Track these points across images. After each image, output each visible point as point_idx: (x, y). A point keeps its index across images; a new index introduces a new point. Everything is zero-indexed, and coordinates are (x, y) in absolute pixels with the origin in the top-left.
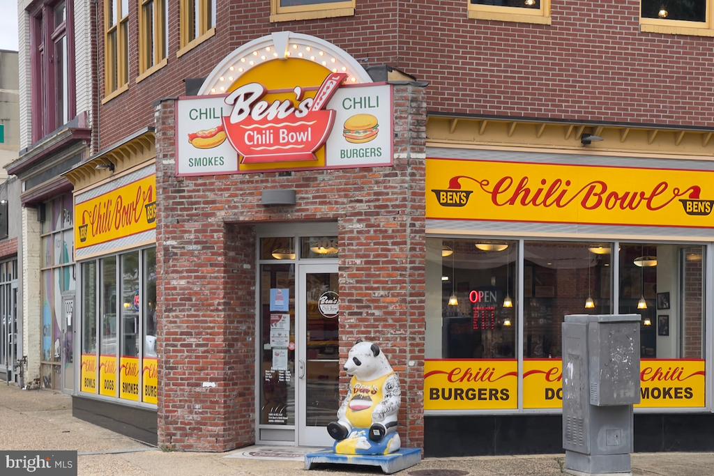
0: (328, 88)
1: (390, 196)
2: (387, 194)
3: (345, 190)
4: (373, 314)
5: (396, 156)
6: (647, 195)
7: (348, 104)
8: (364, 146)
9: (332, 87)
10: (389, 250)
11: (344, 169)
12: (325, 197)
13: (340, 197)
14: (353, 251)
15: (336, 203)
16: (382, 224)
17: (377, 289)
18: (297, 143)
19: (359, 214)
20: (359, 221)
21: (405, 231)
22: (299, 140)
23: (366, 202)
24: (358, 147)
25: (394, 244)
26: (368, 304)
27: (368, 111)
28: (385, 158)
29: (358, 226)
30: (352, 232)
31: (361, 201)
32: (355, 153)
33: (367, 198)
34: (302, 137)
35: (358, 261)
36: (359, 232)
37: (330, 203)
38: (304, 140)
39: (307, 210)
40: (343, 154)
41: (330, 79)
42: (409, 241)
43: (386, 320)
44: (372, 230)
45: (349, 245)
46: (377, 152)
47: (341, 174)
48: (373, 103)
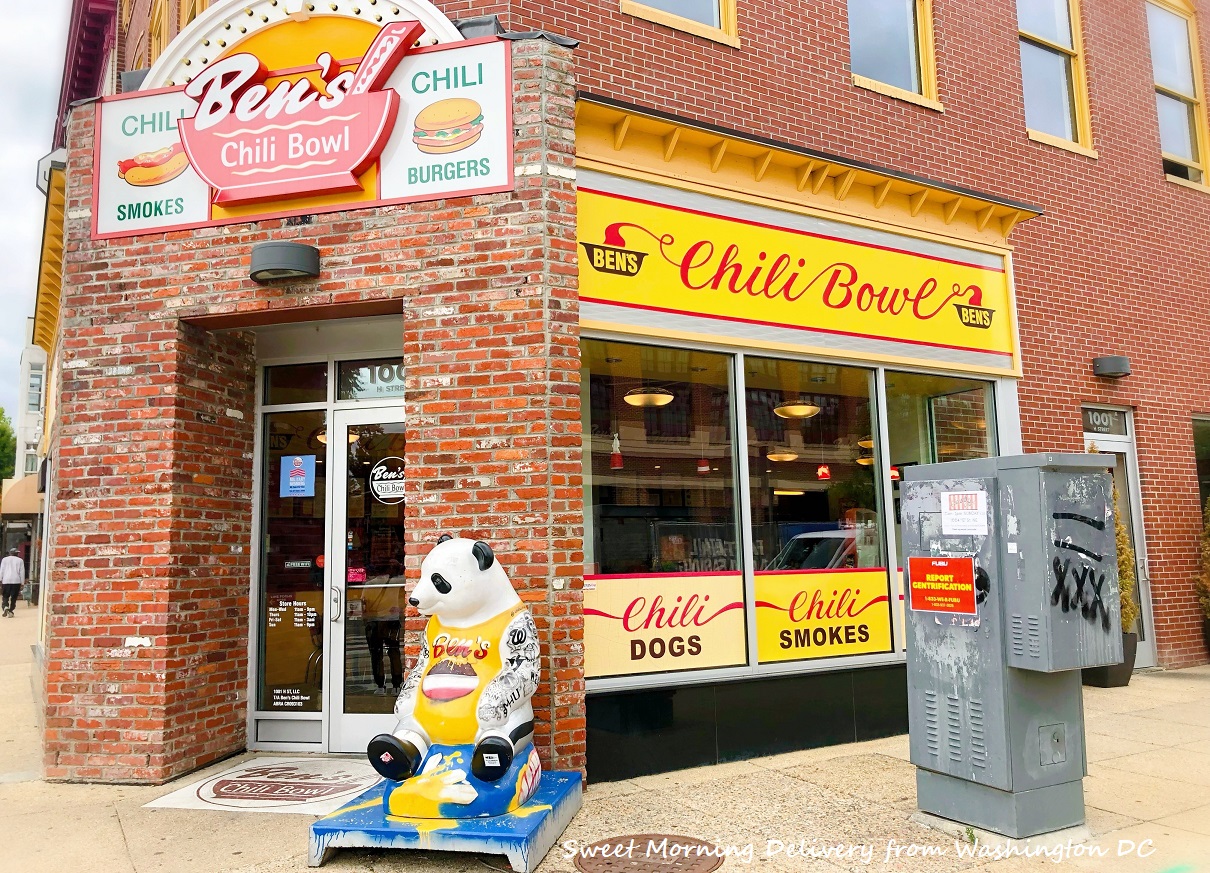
0: (383, 50)
1: (509, 249)
2: (503, 245)
3: (416, 243)
4: (478, 483)
5: (519, 171)
6: (912, 295)
7: (421, 83)
8: (455, 158)
9: (391, 48)
10: (507, 355)
11: (415, 203)
12: (377, 258)
13: (408, 257)
14: (435, 359)
15: (400, 268)
16: (493, 304)
17: (486, 432)
18: (321, 156)
19: (448, 287)
20: (447, 301)
21: (540, 314)
22: (327, 150)
23: (461, 263)
24: (442, 160)
25: (517, 342)
26: (466, 464)
27: (461, 92)
28: (498, 177)
29: (444, 310)
30: (431, 322)
31: (449, 263)
32: (436, 172)
33: (462, 257)
34: (332, 144)
35: (445, 380)
36: (445, 323)
37: (387, 269)
38: (336, 149)
39: (343, 285)
40: (413, 175)
41: (388, 33)
42: (548, 337)
43: (502, 495)
44: (473, 316)
45: (425, 349)
46: (481, 166)
47: (408, 211)
48: (472, 76)
